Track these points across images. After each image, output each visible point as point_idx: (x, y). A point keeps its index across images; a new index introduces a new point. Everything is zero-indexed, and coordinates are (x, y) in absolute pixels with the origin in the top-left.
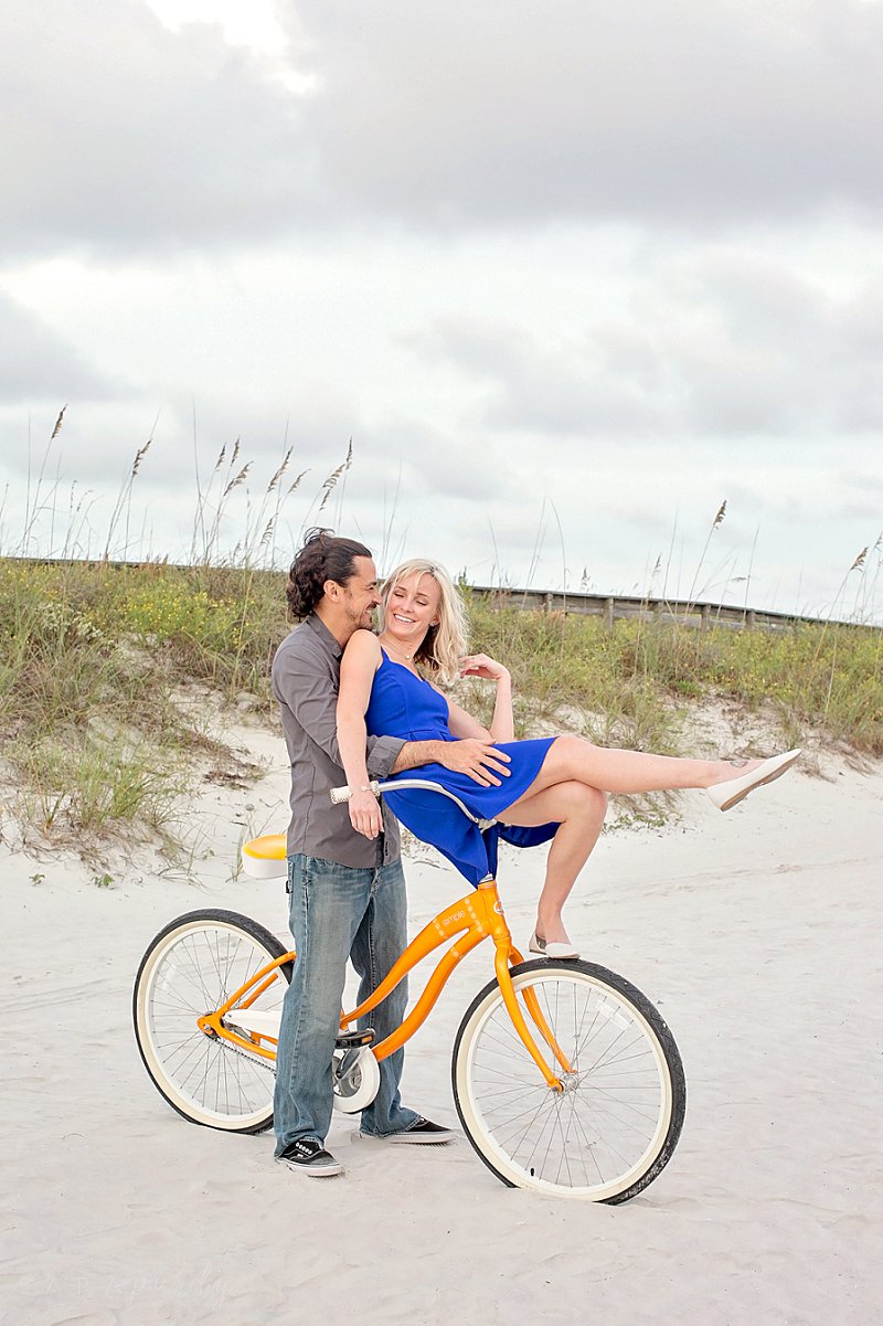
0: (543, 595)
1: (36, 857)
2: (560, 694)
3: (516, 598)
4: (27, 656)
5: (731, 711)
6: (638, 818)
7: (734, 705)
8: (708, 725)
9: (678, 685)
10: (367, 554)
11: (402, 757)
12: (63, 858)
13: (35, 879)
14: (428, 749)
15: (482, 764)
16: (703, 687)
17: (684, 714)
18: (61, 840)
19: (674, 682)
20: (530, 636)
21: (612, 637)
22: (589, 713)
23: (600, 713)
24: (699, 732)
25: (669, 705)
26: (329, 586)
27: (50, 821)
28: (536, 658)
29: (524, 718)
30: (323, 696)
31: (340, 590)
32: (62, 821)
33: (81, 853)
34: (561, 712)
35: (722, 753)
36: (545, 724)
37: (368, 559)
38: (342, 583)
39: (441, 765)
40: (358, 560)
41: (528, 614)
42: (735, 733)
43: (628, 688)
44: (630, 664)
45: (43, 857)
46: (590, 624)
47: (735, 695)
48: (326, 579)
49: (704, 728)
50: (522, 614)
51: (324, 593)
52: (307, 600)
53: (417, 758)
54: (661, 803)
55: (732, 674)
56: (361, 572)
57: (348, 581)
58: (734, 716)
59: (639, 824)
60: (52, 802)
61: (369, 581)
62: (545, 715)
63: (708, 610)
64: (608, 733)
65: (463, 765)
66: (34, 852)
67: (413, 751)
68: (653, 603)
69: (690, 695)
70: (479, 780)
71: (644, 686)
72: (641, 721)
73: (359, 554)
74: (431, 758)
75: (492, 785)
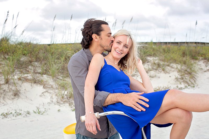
0: (166, 43)
1: (60, 105)
2: (171, 61)
3: (161, 44)
4: (64, 61)
5: (205, 62)
6: (189, 86)
7: (205, 61)
8: (200, 65)
9: (194, 57)
10: (106, 23)
11: (108, 99)
12: (65, 105)
13: (58, 110)
14: (117, 97)
15: (137, 103)
16: (199, 58)
17: (195, 63)
18: (65, 101)
19: (193, 57)
20: (164, 50)
21: (180, 49)
22: (177, 65)
23: (179, 64)
24: (199, 66)
25: (192, 62)
26: (94, 36)
27: (63, 97)
28: (165, 55)
29: (164, 66)
30: (83, 75)
31: (98, 37)
32: (66, 97)
33: (69, 104)
34: (171, 65)
35: (204, 70)
36: (168, 67)
37: (107, 25)
38: (98, 34)
39: (122, 103)
40: (103, 26)
41: (164, 46)
42: (206, 66)
43: (184, 59)
44: (184, 54)
45: (61, 105)
46: (176, 47)
47: (205, 59)
48: (93, 34)
49: (200, 66)
50: (163, 46)
51: (93, 39)
52: (88, 42)
53: (113, 100)
54: (193, 82)
55: (204, 55)
56: (105, 30)
57: (101, 33)
58: (206, 63)
59: (189, 87)
60: (63, 92)
61: (108, 33)
62: (168, 66)
63: (197, 43)
64: (181, 68)
65: (130, 103)
66: (59, 104)
67: (112, 98)
68: (187, 43)
69: (196, 59)
70: (136, 109)
71: (188, 58)
72: (188, 65)
73: (104, 24)
74: (118, 100)
75: (142, 111)
